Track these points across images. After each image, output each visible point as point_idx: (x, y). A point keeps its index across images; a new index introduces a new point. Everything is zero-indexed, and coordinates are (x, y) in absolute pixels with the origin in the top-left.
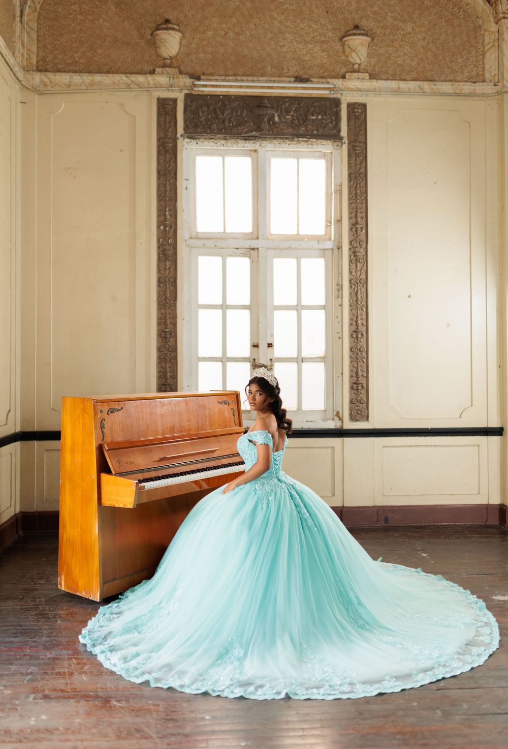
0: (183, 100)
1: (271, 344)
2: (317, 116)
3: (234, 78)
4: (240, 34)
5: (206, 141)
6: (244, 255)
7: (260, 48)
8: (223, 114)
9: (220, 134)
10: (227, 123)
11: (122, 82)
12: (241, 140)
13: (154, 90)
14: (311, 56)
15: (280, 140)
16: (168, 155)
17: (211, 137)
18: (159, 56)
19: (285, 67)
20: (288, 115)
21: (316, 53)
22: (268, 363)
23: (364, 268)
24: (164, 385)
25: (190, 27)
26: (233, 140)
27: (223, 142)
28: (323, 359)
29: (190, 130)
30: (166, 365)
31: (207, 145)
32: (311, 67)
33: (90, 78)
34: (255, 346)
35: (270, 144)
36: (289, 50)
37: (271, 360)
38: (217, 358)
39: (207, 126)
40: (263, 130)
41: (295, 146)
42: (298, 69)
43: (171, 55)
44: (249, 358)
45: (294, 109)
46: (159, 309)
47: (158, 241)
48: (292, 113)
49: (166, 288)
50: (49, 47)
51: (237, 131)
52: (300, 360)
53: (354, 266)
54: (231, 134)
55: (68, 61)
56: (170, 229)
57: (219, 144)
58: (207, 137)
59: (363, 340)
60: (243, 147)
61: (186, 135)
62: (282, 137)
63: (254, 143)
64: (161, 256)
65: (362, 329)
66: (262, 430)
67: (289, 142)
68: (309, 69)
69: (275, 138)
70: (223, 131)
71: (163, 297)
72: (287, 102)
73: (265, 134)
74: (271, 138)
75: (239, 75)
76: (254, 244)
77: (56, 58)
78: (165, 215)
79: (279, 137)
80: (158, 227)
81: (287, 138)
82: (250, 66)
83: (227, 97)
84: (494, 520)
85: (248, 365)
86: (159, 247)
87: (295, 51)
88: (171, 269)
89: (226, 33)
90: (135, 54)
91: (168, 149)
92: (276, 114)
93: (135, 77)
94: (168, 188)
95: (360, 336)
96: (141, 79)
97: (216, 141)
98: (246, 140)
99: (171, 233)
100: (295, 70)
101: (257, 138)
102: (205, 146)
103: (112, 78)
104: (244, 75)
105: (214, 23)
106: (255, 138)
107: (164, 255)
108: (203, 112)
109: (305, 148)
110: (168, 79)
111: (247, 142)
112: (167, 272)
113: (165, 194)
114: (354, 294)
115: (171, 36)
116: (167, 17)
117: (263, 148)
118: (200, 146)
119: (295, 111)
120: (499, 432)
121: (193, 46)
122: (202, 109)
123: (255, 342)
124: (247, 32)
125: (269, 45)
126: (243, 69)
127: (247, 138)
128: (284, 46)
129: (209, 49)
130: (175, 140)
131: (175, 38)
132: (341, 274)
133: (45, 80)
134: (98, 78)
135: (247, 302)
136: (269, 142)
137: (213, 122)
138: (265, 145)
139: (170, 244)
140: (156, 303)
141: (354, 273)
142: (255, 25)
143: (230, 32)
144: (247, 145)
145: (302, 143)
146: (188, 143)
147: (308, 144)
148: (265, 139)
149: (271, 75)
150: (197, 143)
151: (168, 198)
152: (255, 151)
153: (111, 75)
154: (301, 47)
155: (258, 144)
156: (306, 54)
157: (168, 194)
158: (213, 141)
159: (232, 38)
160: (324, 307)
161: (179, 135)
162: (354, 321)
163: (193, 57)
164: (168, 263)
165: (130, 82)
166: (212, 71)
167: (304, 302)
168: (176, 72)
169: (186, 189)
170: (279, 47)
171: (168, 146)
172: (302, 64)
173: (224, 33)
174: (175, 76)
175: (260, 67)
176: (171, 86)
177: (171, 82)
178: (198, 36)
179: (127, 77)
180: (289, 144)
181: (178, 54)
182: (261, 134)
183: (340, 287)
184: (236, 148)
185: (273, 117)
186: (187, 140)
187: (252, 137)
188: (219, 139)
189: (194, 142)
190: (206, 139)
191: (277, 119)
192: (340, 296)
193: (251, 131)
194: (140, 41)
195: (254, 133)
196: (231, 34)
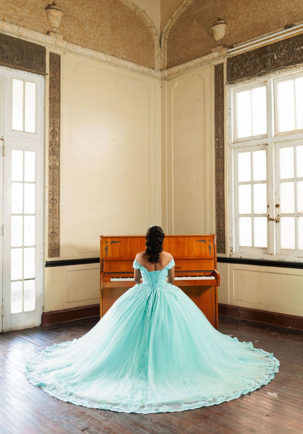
0: (226, 63)
1: (279, 205)
2: (300, 47)
3: (250, 40)
4: (256, 11)
5: (239, 83)
6: (262, 149)
7: (267, 15)
8: (246, 64)
9: (245, 77)
10: (248, 69)
11: (199, 62)
12: (257, 77)
13: (212, 62)
14: (298, 7)
15: (279, 71)
16: (220, 97)
17: (241, 80)
18: (215, 41)
19: (281, 22)
20: (282, 53)
21: (301, 4)
22: (277, 218)
24: (219, 230)
25: (230, 18)
26: (253, 78)
27: (248, 81)
29: (230, 79)
30: (220, 219)
31: (240, 85)
32: (297, 15)
33: (186, 65)
34: (268, 207)
35: (274, 75)
36: (284, 9)
37: (278, 215)
38: (248, 214)
39: (238, 74)
40: (267, 67)
41: (288, 72)
42: (289, 19)
43: (220, 39)
44: (266, 214)
45: (286, 47)
46: (216, 187)
47: (216, 147)
48: (284, 51)
49: (219, 174)
50: (171, 55)
51: (253, 73)
52: (296, 215)
54: (251, 75)
55: (179, 59)
56: (221, 139)
57: (246, 83)
58: (239, 81)
60: (259, 81)
61: (228, 83)
62: (279, 68)
63: (265, 77)
64: (217, 156)
67: (285, 70)
68: (296, 17)
69: (275, 70)
70: (246, 74)
71: (218, 180)
72: (281, 44)
73: (269, 70)
74: (273, 71)
75: (255, 37)
76: (265, 141)
77: (174, 59)
78: (219, 132)
79: (278, 68)
80: (216, 139)
81: (282, 68)
82: (261, 29)
83: (248, 53)
85: (265, 219)
86: (216, 151)
87: (288, 8)
88: (222, 163)
89: (248, 14)
90: (205, 44)
91: (220, 94)
92: (275, 55)
93: (204, 57)
94: (220, 116)
96: (206, 58)
97: (244, 82)
98: (260, 76)
99: (222, 142)
100: (287, 21)
101: (265, 73)
102: (239, 86)
103: (194, 62)
104: (258, 35)
105: (242, 10)
106: (264, 74)
107: (219, 155)
108: (236, 67)
109: (295, 71)
110: (218, 53)
111: (261, 77)
112: (220, 165)
113: (219, 120)
115: (219, 28)
116: (219, 17)
117: (270, 79)
118: (236, 87)
119: (287, 49)
121: (232, 29)
122: (235, 65)
123: (269, 204)
124: (259, 8)
125: (272, 11)
126: (257, 32)
127: (260, 75)
128: (281, 8)
129: (240, 27)
130: (223, 87)
131: (220, 28)
133: (169, 72)
134: (189, 64)
135: (265, 179)
136: (273, 74)
137: (241, 71)
138: (271, 76)
139: (221, 149)
140: (215, 184)
142: (264, 2)
143: (250, 12)
144: (261, 79)
145: (293, 68)
146: (230, 87)
147: (297, 68)
148: (269, 73)
149: (273, 30)
150: (235, 86)
151: (220, 122)
152: (266, 81)
153: (193, 61)
154: (291, 4)
155: (267, 76)
156: (294, 8)
157: (220, 120)
158: (242, 82)
159: (251, 15)
161: (224, 84)
163: (232, 35)
164: (220, 160)
165: (202, 61)
166: (241, 40)
168: (222, 48)
169: (230, 114)
170: (277, 10)
171: (220, 92)
172: (291, 15)
173: (247, 14)
174: (221, 51)
175: (267, 27)
176: (220, 56)
177: (220, 54)
178: (234, 22)
179: (200, 59)
180: (285, 72)
181: (224, 37)
182: (267, 70)
184: (256, 83)
185: (273, 56)
186: (230, 85)
187: (262, 73)
188: (245, 80)
189: (233, 85)
190: (239, 82)
191: (275, 57)
193: (261, 70)
194: (207, 36)
195: (263, 70)
196: (251, 13)
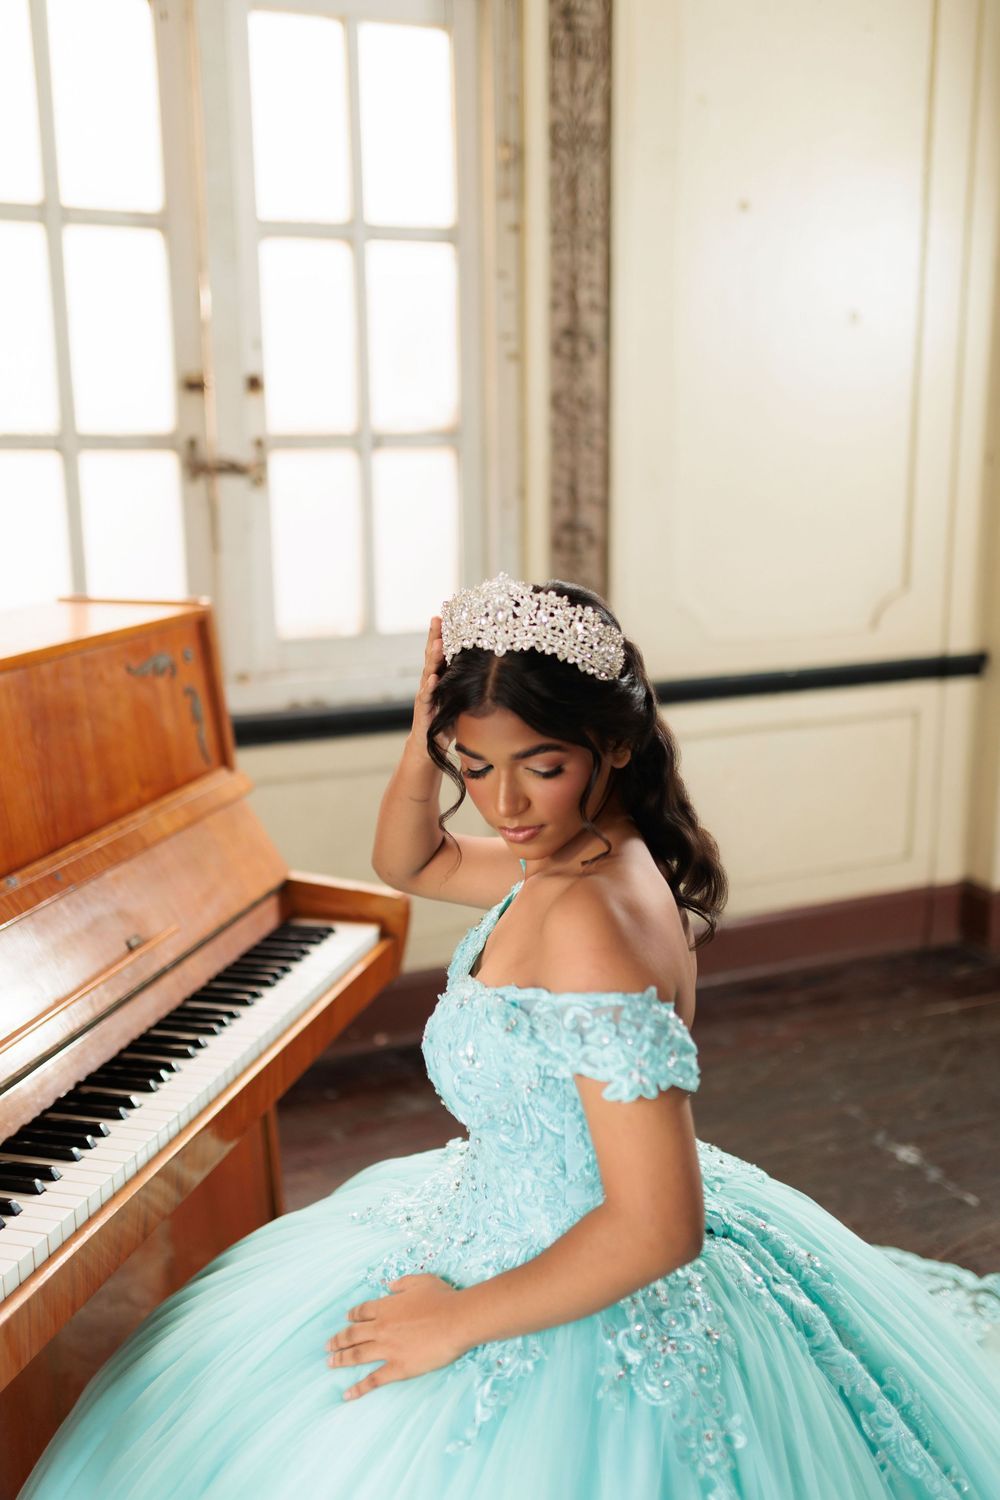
1: (258, 379)
22: (244, 454)
23: (602, 82)
28: (450, 437)
34: (193, 386)
37: (258, 442)
38: (41, 435)
44: (174, 435)
52: (366, 442)
53: (563, 69)
59: (594, 366)
65: (592, 323)
66: (626, 990)
84: (947, 933)
85: (168, 466)
95: (583, 349)
114: (566, 186)
120: (970, 666)
123: (192, 368)
132: (515, 101)
135: (152, 200)
141: (564, 100)
160: (450, 236)
162: (566, 294)
167: (374, 215)
183: (515, 157)
192: (514, 192)
